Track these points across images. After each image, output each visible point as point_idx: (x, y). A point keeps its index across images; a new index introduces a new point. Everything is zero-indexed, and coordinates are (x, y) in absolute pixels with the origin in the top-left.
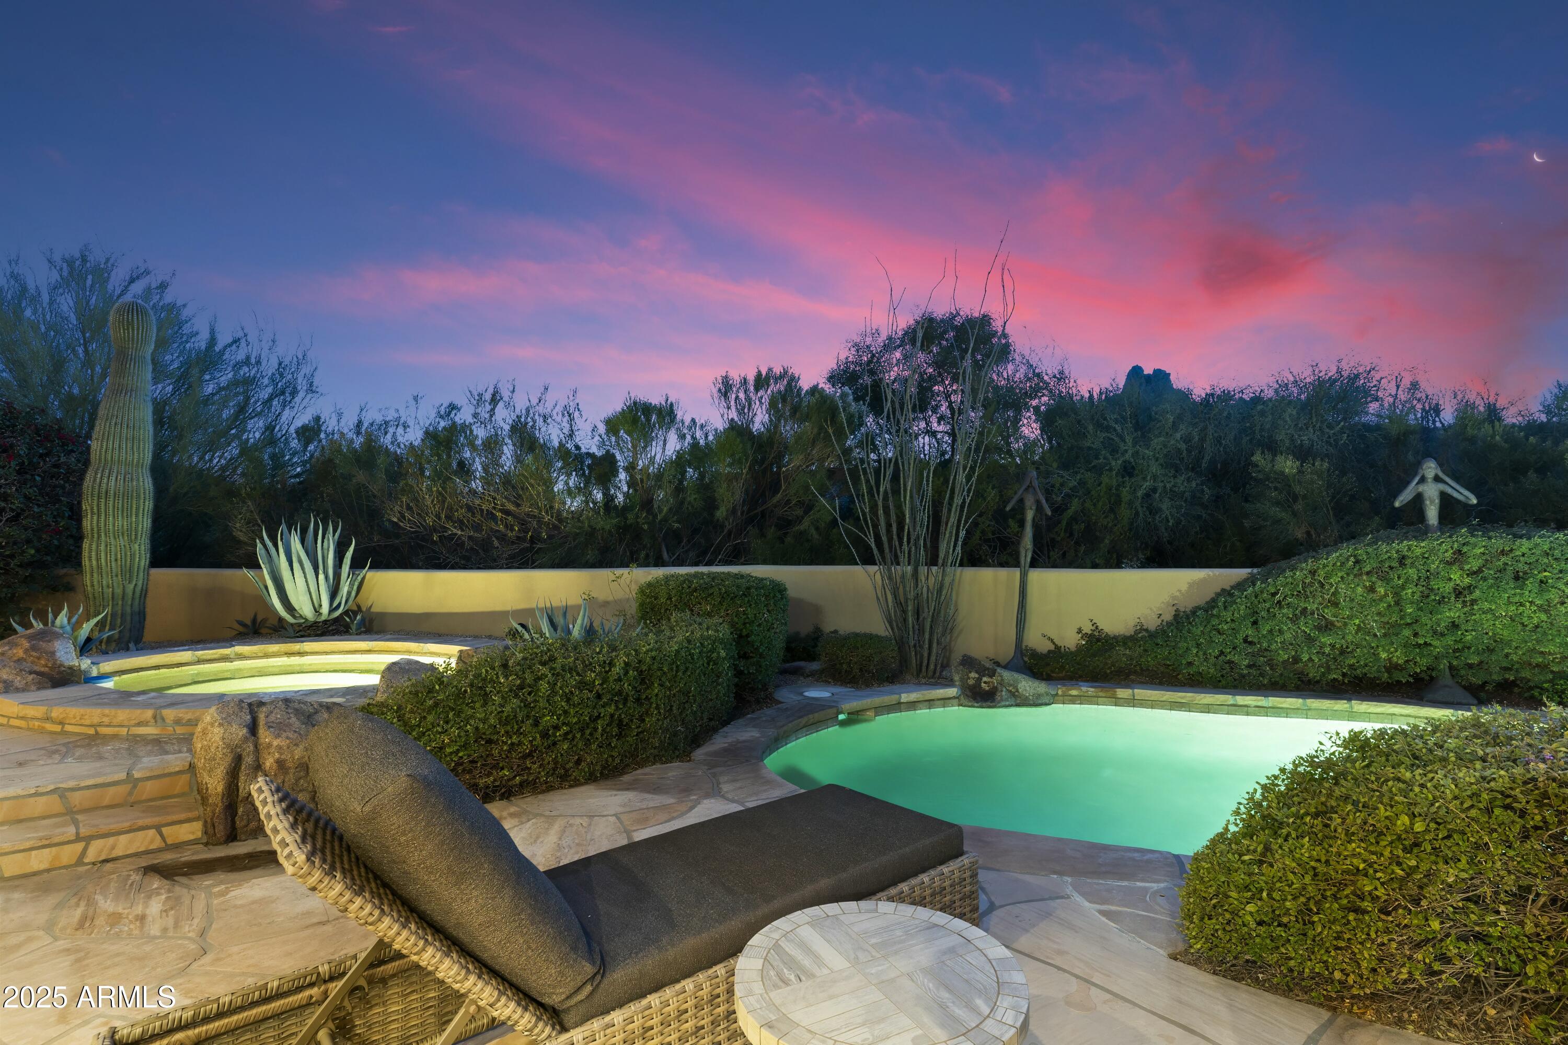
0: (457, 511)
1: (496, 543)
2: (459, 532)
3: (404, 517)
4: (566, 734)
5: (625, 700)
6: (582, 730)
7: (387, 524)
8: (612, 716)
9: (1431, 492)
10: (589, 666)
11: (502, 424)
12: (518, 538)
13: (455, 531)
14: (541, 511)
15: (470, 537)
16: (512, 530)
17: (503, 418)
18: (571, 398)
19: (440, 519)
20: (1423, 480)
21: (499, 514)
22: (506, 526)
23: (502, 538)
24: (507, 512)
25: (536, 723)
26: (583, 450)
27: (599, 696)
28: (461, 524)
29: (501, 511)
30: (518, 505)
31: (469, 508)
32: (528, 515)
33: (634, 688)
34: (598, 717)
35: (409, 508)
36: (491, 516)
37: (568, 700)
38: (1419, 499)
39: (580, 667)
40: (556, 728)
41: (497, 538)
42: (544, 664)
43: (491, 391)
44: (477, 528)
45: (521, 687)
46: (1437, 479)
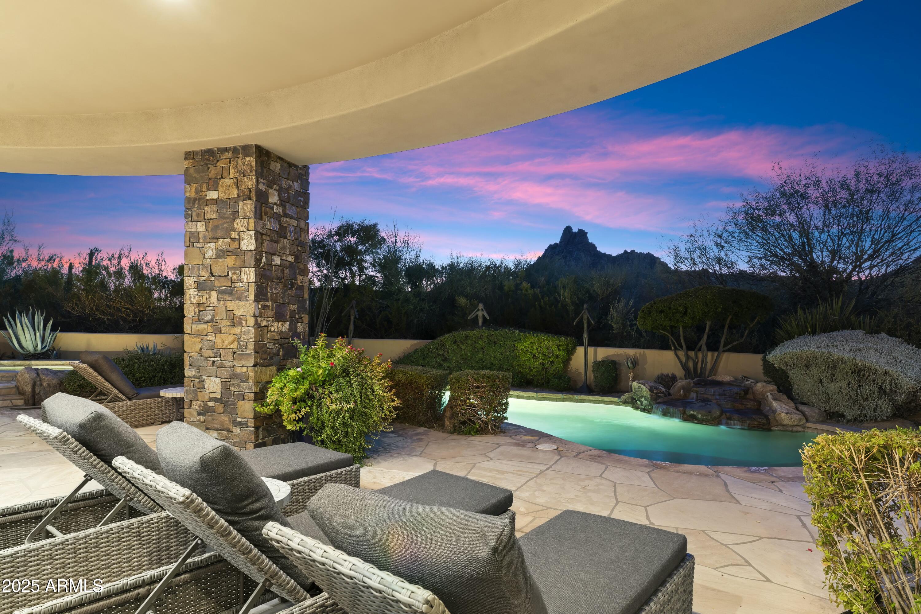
0: (101, 307)
1: (121, 322)
2: (103, 317)
3: (74, 309)
4: (145, 380)
5: (166, 372)
6: (150, 380)
7: (65, 312)
8: (161, 376)
9: (480, 314)
10: (152, 361)
11: (124, 266)
12: (133, 320)
13: (101, 316)
14: (144, 308)
15: (108, 319)
16: (130, 316)
17: (125, 263)
18: (160, 255)
19: (92, 310)
20: (478, 310)
21: (123, 309)
22: (127, 315)
23: (125, 320)
24: (128, 309)
25: (134, 376)
26: (169, 279)
27: (156, 370)
28: (104, 313)
29: (124, 308)
30: (132, 305)
31: (108, 306)
32: (137, 309)
33: (168, 368)
34: (156, 376)
35: (76, 304)
36: (119, 309)
37: (145, 370)
38: (477, 316)
39: (149, 360)
40: (141, 378)
41: (122, 319)
42: (137, 359)
43: (118, 253)
44: (112, 315)
45: (128, 365)
46: (482, 310)
